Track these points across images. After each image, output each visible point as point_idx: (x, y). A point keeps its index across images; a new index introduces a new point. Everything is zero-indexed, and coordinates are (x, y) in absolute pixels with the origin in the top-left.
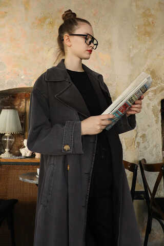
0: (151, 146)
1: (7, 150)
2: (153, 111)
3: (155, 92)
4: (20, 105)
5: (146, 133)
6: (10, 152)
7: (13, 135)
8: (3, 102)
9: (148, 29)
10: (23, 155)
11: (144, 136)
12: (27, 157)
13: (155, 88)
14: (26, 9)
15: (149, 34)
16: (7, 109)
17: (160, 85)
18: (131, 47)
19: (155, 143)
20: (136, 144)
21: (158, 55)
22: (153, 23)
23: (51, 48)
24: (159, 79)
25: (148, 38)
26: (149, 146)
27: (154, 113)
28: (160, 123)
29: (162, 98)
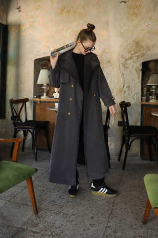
0: (133, 93)
1: (45, 94)
3: (138, 57)
5: (130, 85)
6: (47, 95)
7: (48, 85)
8: (42, 64)
9: (136, 10)
10: (55, 97)
11: (129, 87)
12: (56, 99)
13: (138, 54)
15: (136, 14)
16: (45, 69)
17: (142, 52)
18: (123, 25)
19: (136, 92)
20: (123, 92)
21: (142, 30)
22: (139, 6)
23: (69, 28)
24: (141, 48)
25: (135, 18)
26: (132, 93)
27: (137, 72)
28: (140, 79)
29: (143, 61)
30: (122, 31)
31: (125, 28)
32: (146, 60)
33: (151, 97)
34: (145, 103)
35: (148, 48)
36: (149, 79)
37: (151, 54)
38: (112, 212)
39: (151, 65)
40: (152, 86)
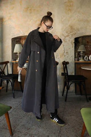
0: (70, 56)
1: (18, 58)
2: (71, 42)
3: (72, 35)
4: (23, 42)
5: (68, 51)
7: (20, 53)
8: (17, 41)
9: (70, 8)
11: (67, 53)
13: (72, 33)
14: (21, 5)
15: (70, 10)
16: (18, 44)
17: (74, 32)
19: (71, 55)
20: (64, 56)
21: (74, 19)
22: (72, 5)
23: (31, 20)
24: (74, 30)
25: (70, 12)
26: (69, 56)
27: (72, 44)
28: (74, 48)
29: (75, 37)
30: (63, 20)
31: (64, 18)
32: (77, 37)
33: (80, 58)
34: (76, 62)
35: (78, 30)
36: (78, 48)
37: (80, 33)
38: (60, 132)
39: (80, 40)
40: (81, 51)
